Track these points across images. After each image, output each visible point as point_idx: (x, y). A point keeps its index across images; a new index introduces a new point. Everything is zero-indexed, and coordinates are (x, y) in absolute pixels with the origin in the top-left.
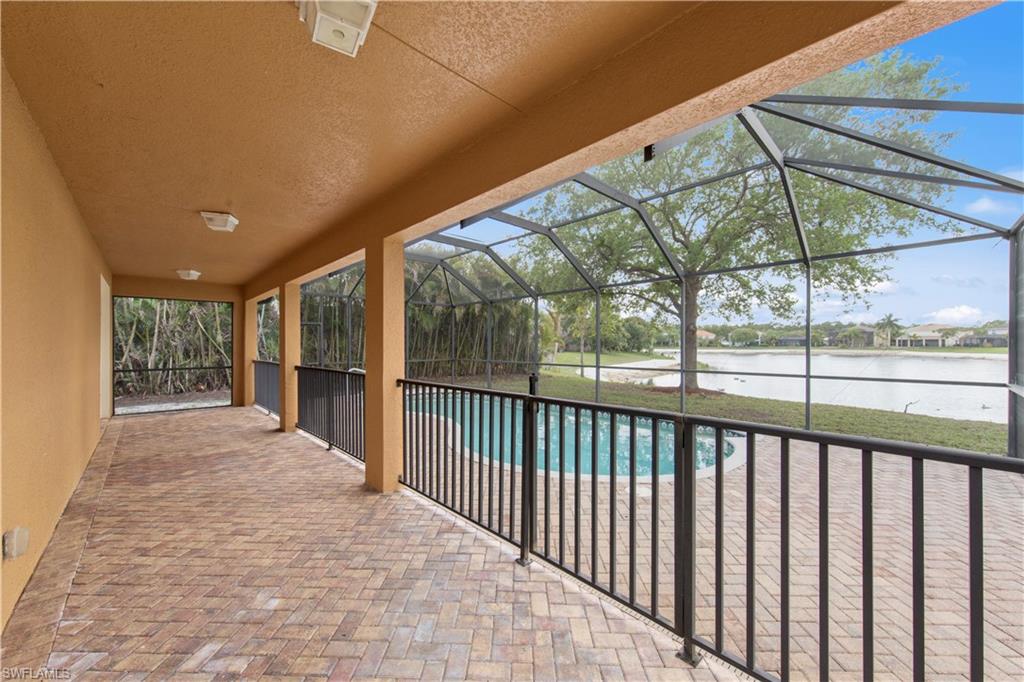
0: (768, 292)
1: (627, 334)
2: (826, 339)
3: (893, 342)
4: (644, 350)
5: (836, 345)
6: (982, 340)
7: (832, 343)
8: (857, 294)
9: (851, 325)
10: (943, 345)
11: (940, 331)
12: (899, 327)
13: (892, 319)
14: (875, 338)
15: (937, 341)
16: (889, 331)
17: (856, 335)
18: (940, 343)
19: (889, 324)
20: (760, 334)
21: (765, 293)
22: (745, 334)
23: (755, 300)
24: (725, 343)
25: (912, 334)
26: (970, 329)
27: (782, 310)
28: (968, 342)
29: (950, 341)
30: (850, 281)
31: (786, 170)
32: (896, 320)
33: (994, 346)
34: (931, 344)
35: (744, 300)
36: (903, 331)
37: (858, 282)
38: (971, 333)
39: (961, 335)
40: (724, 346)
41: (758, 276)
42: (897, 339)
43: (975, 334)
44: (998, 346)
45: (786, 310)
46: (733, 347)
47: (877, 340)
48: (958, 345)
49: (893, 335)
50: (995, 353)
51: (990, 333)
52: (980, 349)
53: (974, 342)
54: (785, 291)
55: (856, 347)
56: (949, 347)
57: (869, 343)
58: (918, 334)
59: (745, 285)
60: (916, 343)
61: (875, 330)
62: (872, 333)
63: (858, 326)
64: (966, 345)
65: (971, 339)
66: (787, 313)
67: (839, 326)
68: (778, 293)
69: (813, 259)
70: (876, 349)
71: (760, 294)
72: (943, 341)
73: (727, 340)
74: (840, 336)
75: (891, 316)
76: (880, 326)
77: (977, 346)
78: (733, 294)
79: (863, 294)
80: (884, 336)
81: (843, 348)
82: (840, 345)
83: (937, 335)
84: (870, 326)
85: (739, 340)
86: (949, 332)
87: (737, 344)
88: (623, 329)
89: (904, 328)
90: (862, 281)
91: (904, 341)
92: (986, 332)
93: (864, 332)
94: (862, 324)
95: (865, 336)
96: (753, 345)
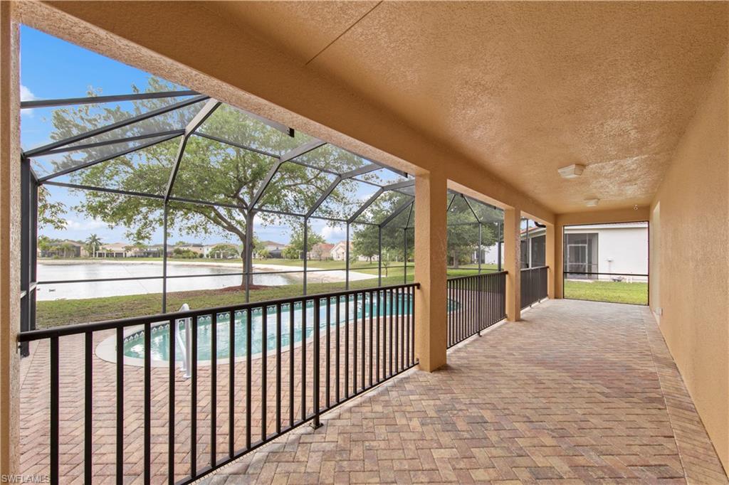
3: (94, 253)
5: (49, 256)
12: (101, 244)
13: (96, 238)
14: (81, 251)
15: (122, 254)
16: (94, 246)
17: (68, 249)
18: (124, 255)
19: (93, 241)
25: (108, 249)
29: (129, 254)
32: (99, 239)
34: (119, 255)
36: (103, 247)
42: (97, 252)
47: (83, 252)
48: (135, 257)
49: (95, 249)
53: (144, 255)
55: (67, 257)
57: (78, 255)
58: (113, 249)
60: (110, 255)
61: (82, 246)
62: (79, 248)
64: (139, 256)
70: (83, 259)
72: (126, 254)
75: (95, 236)
76: (87, 242)
81: (57, 258)
82: (54, 257)
83: (121, 250)
84: (79, 242)
89: (104, 244)
91: (103, 254)
93: (74, 246)
94: (74, 241)
95: (75, 249)
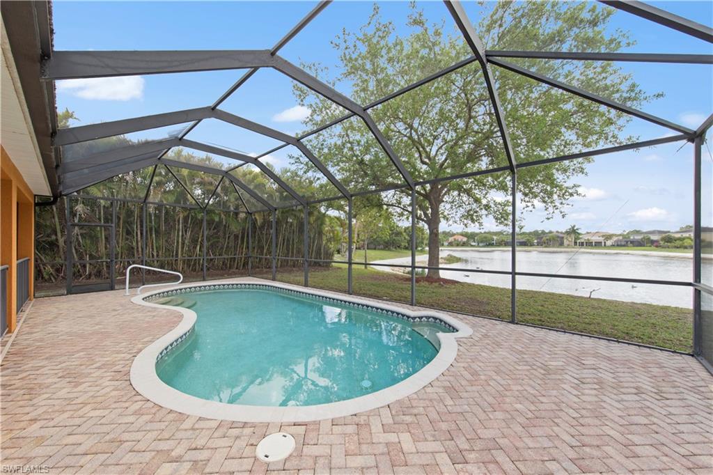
0: (493, 206)
1: (407, 237)
2: (536, 241)
3: (575, 243)
4: (419, 249)
5: (542, 245)
6: (627, 242)
7: (539, 244)
8: (555, 206)
9: (551, 232)
10: (605, 245)
11: (603, 236)
12: (579, 234)
13: (575, 228)
14: (565, 241)
15: (601, 242)
16: (573, 236)
17: (553, 239)
18: (603, 244)
19: (573, 231)
20: (495, 238)
21: (490, 207)
22: (486, 237)
23: (484, 212)
24: (473, 244)
25: (586, 238)
26: (620, 235)
27: (503, 219)
28: (619, 243)
29: (609, 243)
30: (550, 194)
31: (489, 66)
32: (577, 229)
33: (634, 246)
34: (598, 244)
35: (476, 212)
36: (581, 236)
37: (555, 197)
38: (621, 238)
39: (615, 239)
40: (472, 246)
41: (486, 194)
42: (578, 241)
43: (623, 238)
44: (637, 246)
45: (505, 219)
46: (478, 246)
47: (566, 242)
48: (614, 245)
49: (575, 239)
50: (635, 250)
51: (632, 238)
52: (626, 248)
53: (623, 243)
54: (505, 205)
55: (553, 246)
56: (608, 246)
57: (561, 244)
58: (590, 238)
59: (477, 201)
60: (589, 244)
61: (565, 236)
62: (563, 238)
63: (555, 233)
64: (618, 245)
65: (621, 241)
66: (506, 222)
67: (543, 232)
68: (500, 206)
69: (518, 166)
70: (565, 248)
71: (487, 207)
72: (605, 243)
73: (475, 242)
74: (544, 238)
75: (574, 226)
76: (568, 233)
77: (624, 246)
78: (468, 208)
79: (559, 206)
80: (570, 240)
81: (546, 247)
82: (544, 245)
83: (601, 239)
84: (561, 233)
85: (482, 242)
86: (609, 237)
87: (481, 245)
88: (404, 234)
89: (582, 234)
90: (559, 196)
91: (582, 243)
92: (629, 237)
93: (558, 237)
94: (557, 232)
95: (559, 239)
96: (491, 245)
